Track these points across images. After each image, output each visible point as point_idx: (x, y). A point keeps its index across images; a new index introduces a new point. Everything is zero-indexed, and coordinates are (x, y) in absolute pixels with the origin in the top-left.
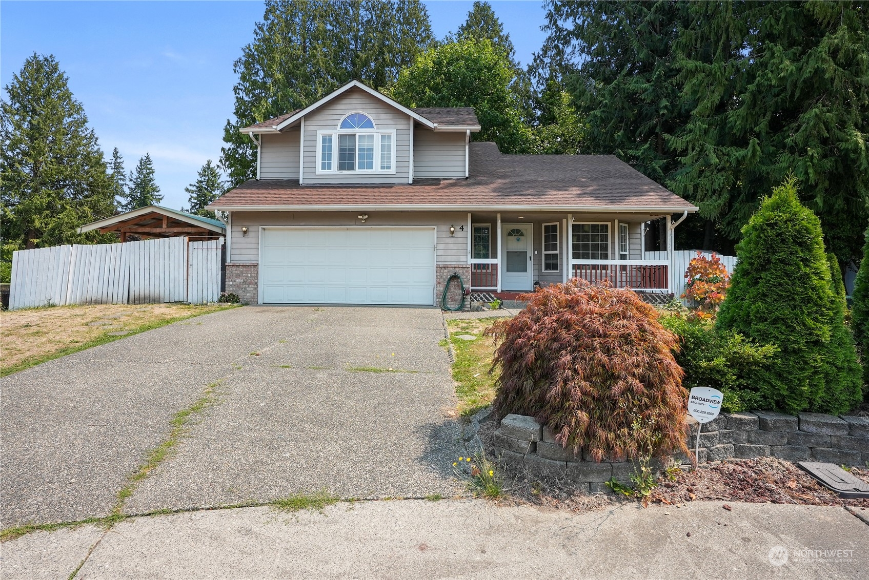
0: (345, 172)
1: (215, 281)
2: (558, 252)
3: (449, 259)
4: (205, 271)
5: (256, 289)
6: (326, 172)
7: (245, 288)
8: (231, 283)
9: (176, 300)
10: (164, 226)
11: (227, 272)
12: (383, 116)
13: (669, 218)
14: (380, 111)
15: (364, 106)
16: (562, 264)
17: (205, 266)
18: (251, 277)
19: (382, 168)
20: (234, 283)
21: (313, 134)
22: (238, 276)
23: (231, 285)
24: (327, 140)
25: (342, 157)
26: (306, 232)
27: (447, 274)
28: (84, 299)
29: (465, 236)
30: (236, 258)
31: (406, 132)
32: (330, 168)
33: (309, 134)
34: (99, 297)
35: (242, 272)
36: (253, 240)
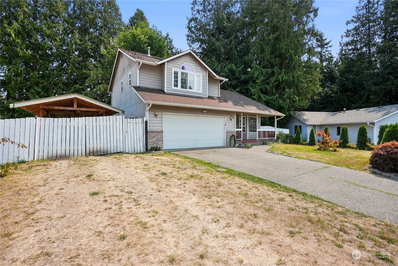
0: (184, 90)
1: (141, 140)
2: (245, 126)
3: (230, 129)
4: (135, 135)
5: (162, 143)
6: (176, 88)
7: (158, 143)
8: (150, 141)
9: (119, 151)
10: (75, 106)
11: (148, 135)
12: (198, 68)
13: (276, 117)
14: (196, 65)
15: (191, 62)
16: (247, 130)
17: (135, 132)
18: (160, 137)
19: (197, 90)
20: (152, 141)
21: (171, 69)
22: (154, 137)
23: (150, 142)
24: (176, 73)
25: (182, 82)
26: (181, 116)
27: (230, 135)
28: (50, 155)
29: (234, 120)
30: (152, 128)
31: (206, 77)
32: (177, 86)
33: (169, 69)
34: (63, 152)
35: (156, 135)
36: (160, 119)
